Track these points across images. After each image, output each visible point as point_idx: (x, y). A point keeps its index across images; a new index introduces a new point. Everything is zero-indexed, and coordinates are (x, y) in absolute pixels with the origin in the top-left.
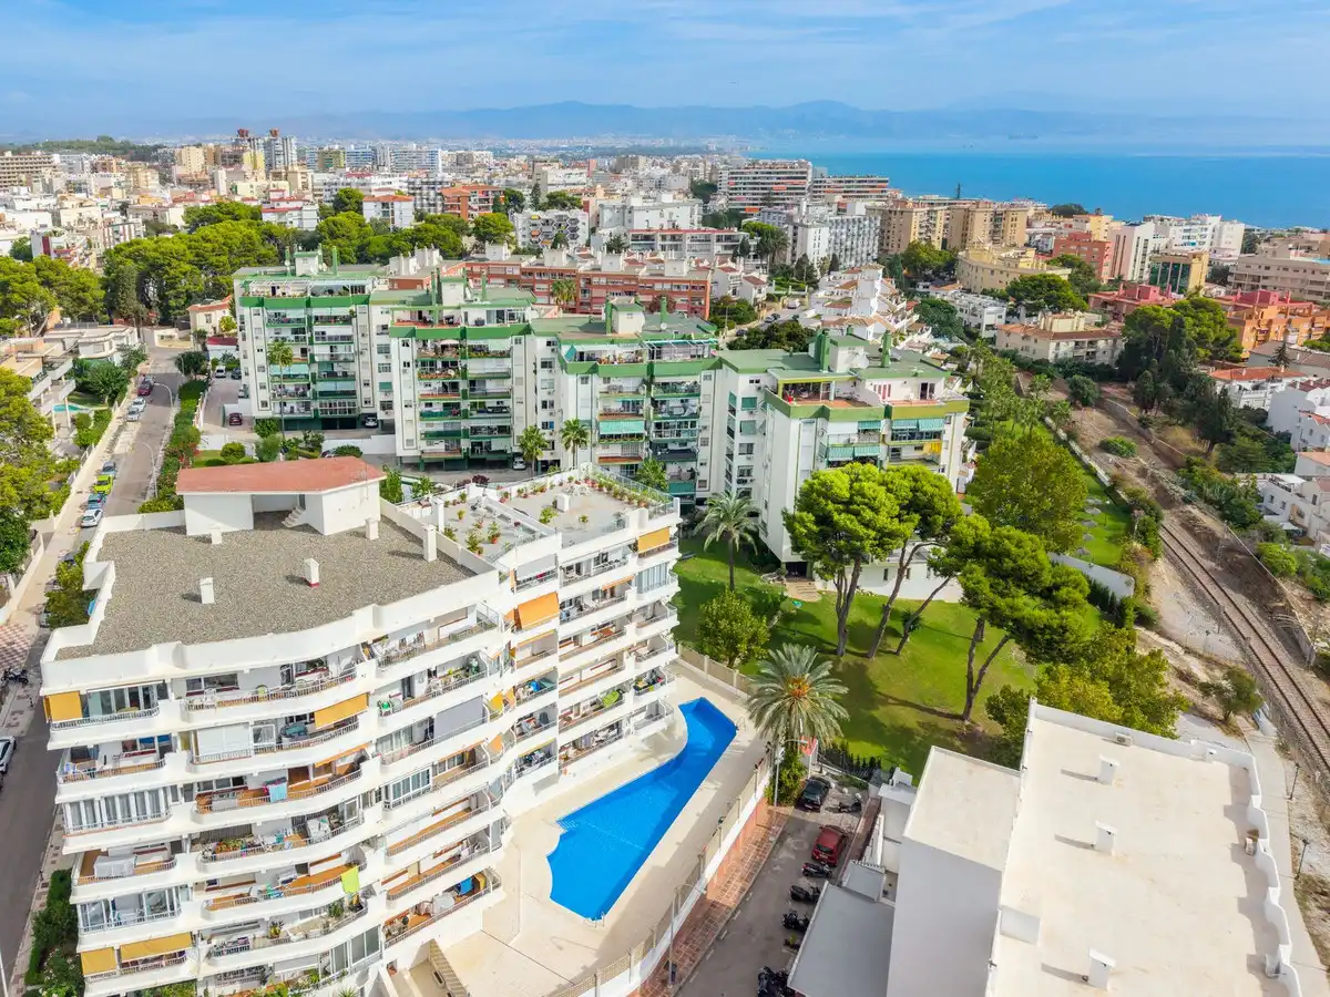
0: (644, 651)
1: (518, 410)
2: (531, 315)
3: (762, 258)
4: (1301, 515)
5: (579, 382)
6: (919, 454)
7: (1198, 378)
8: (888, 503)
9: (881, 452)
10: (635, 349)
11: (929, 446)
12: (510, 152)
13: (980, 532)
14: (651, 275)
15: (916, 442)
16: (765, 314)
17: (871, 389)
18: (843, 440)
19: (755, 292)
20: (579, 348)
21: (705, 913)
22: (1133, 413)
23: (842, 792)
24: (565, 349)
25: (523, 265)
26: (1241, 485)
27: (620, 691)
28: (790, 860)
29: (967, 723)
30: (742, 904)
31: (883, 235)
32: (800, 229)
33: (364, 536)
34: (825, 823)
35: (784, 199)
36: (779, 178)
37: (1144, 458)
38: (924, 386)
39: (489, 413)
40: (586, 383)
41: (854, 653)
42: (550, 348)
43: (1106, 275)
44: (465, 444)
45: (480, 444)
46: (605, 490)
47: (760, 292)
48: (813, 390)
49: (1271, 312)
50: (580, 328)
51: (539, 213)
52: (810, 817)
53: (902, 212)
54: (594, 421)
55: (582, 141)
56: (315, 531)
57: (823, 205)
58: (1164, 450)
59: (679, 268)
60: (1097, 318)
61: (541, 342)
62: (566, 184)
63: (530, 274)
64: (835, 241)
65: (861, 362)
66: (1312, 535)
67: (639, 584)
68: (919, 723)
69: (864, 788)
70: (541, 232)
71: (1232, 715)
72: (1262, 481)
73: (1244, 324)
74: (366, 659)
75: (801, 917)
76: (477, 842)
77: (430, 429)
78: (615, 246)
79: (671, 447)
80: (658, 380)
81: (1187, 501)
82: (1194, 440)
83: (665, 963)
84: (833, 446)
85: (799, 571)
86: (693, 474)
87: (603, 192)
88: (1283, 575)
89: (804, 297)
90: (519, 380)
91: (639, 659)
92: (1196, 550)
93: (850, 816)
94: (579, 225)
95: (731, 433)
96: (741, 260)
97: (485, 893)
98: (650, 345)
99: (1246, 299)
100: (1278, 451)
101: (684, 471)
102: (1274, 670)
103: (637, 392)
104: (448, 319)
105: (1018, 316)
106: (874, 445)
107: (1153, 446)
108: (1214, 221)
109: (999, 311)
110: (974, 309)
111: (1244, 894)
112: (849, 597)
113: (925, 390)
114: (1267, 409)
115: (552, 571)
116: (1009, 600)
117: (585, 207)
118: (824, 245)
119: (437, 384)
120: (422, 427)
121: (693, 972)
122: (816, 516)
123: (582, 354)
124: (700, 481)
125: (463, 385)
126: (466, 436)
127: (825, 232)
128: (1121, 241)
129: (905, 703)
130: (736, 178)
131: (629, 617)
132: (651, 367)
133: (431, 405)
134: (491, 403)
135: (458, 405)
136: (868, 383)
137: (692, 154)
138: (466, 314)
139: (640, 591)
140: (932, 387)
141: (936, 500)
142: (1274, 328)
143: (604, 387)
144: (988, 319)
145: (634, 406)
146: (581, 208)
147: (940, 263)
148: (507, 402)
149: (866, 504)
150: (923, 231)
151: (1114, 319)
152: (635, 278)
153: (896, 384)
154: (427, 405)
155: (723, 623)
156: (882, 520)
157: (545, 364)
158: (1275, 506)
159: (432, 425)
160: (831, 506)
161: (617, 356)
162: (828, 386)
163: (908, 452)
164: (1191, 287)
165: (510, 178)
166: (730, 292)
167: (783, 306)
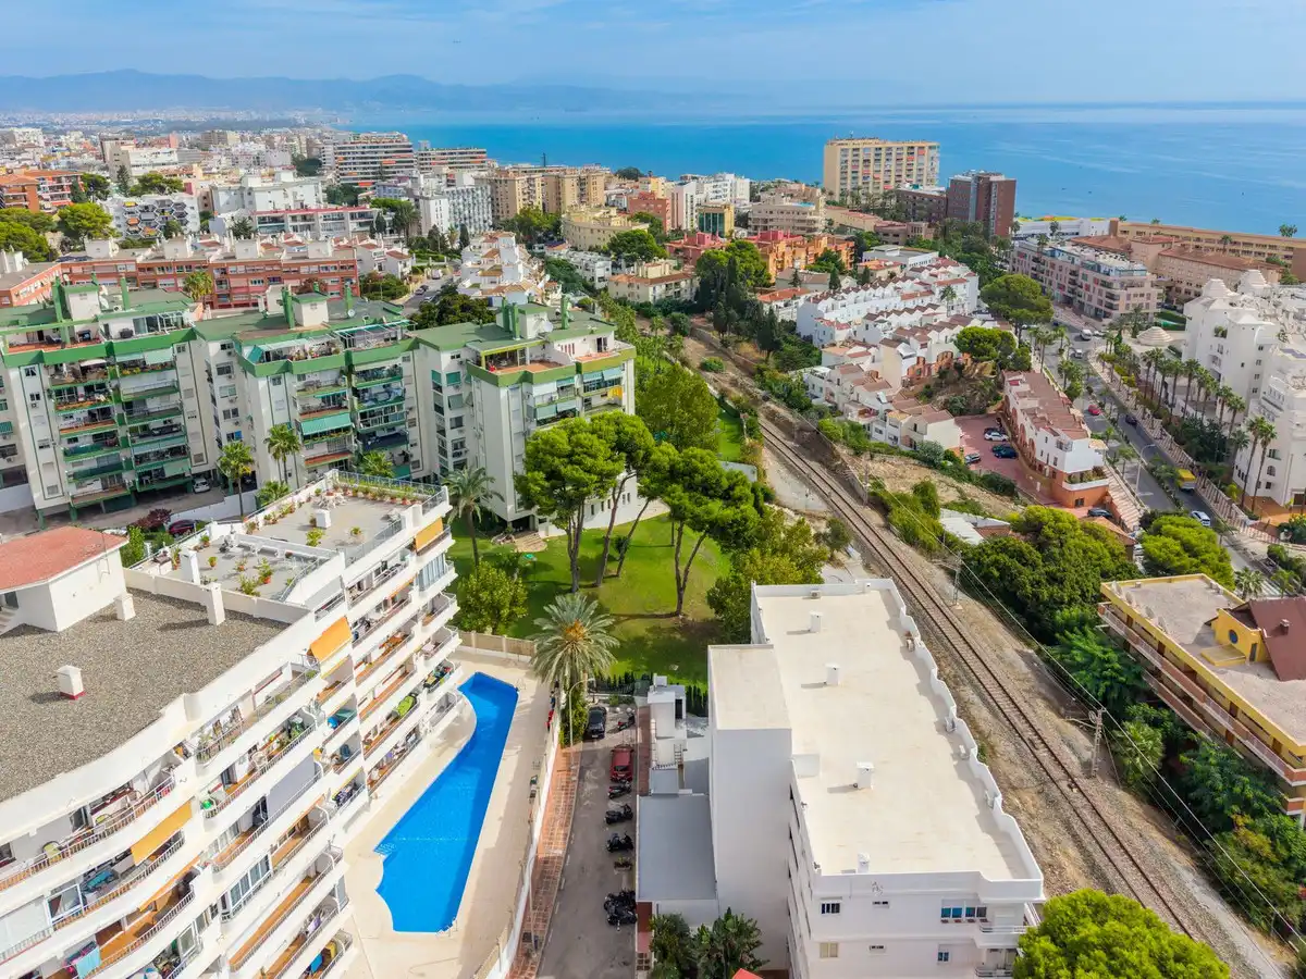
0: (430, 647)
1: (192, 426)
2: (190, 318)
3: (399, 233)
4: (832, 395)
5: (271, 385)
6: (605, 400)
7: (752, 303)
8: (602, 447)
9: (577, 404)
10: (326, 340)
11: (611, 392)
12: (58, 128)
13: (672, 457)
14: (293, 258)
15: (603, 390)
16: (414, 287)
17: (559, 348)
18: (546, 400)
19: (400, 266)
20: (265, 348)
21: (543, 871)
22: (715, 336)
23: (615, 712)
24: (246, 352)
25: (140, 260)
26: (794, 380)
27: (414, 695)
28: (596, 790)
29: (681, 617)
30: (569, 849)
31: (494, 203)
32: (421, 200)
33: (114, 617)
34: (612, 745)
35: (394, 173)
36: (386, 152)
37: (731, 373)
38: (599, 341)
39: (155, 435)
40: (280, 383)
41: (586, 587)
42: (225, 352)
43: (669, 227)
44: (129, 477)
45: (149, 473)
46: (360, 494)
47: (405, 266)
48: (511, 358)
49: (782, 247)
50: (256, 325)
51: (133, 199)
52: (598, 745)
53: (506, 181)
54: (293, 423)
55: (148, 115)
56: (41, 631)
57: (433, 177)
58: (741, 362)
59: (323, 249)
60: (674, 263)
61: (214, 348)
62: (154, 165)
63: (149, 269)
64: (455, 212)
65: (547, 327)
66: (840, 407)
67: (421, 582)
68: (647, 630)
69: (630, 702)
70: (141, 220)
71: (835, 552)
72: (806, 373)
73: (768, 257)
74: (182, 760)
75: (621, 838)
76: (322, 912)
77: (76, 469)
78: (242, 231)
79: (380, 434)
80: (358, 369)
81: (766, 399)
82: (757, 351)
83: (525, 937)
84: (540, 406)
85: (524, 526)
86: (406, 457)
87: (201, 172)
88: (835, 442)
89: (445, 267)
90: (189, 393)
91: (428, 656)
92: (780, 435)
93: (628, 730)
94: (187, 210)
95: (439, 409)
96: (379, 236)
97: (338, 959)
98: (341, 333)
99: (764, 238)
100: (809, 352)
101: (396, 455)
102: (847, 511)
103: (336, 384)
104: (82, 335)
105: (620, 267)
106: (572, 399)
107: (733, 360)
108: (730, 177)
109: (606, 265)
110: (586, 265)
111: (918, 681)
112: (578, 536)
113: (600, 344)
114: (794, 319)
115: (339, 596)
116: (703, 507)
117: (187, 189)
118: (446, 215)
119: (81, 413)
120: (67, 468)
121: (549, 932)
122: (546, 473)
123: (267, 353)
124: (414, 462)
125: (117, 410)
126: (130, 468)
127: (445, 204)
128: (676, 197)
129: (632, 617)
130: (344, 153)
131: (415, 619)
132: (348, 357)
133: (76, 440)
134: (156, 424)
135: (113, 434)
136: (556, 345)
137: (281, 127)
138: (106, 326)
139: (422, 589)
140: (605, 340)
141: (635, 437)
142: (786, 258)
143: (299, 384)
144: (600, 273)
145: (334, 400)
146: (184, 190)
147: (548, 225)
148: (176, 420)
149: (585, 453)
150: (526, 197)
151: (685, 262)
152: (277, 263)
153: (578, 342)
154: (70, 441)
155: (484, 595)
156: (602, 464)
157: (224, 370)
158: (816, 392)
159: (81, 463)
160: (557, 461)
161: (308, 350)
162: (523, 352)
163: (597, 401)
164: (726, 230)
165: (73, 159)
166: (376, 268)
167: (428, 277)
